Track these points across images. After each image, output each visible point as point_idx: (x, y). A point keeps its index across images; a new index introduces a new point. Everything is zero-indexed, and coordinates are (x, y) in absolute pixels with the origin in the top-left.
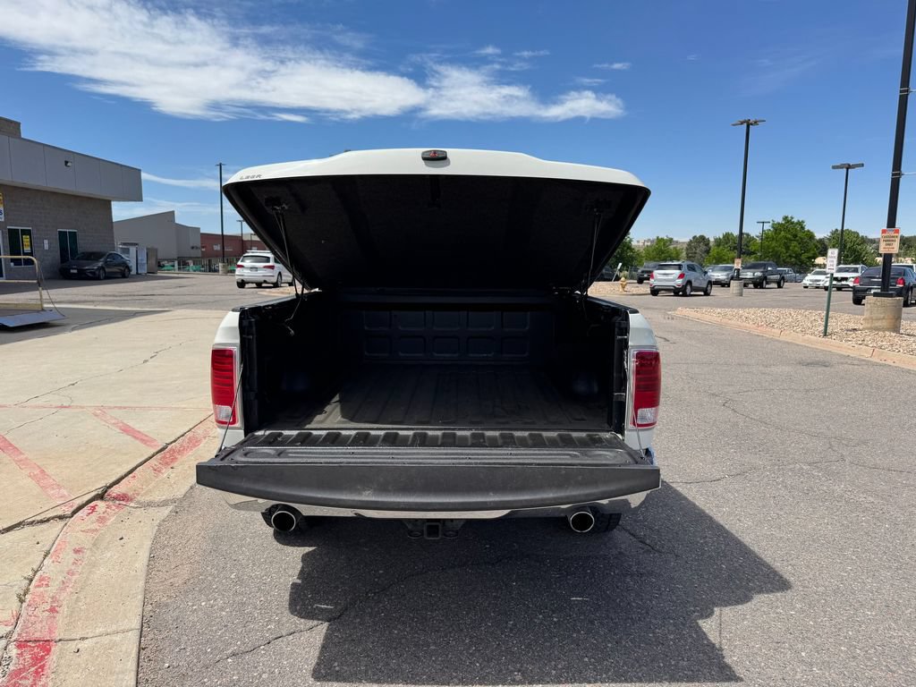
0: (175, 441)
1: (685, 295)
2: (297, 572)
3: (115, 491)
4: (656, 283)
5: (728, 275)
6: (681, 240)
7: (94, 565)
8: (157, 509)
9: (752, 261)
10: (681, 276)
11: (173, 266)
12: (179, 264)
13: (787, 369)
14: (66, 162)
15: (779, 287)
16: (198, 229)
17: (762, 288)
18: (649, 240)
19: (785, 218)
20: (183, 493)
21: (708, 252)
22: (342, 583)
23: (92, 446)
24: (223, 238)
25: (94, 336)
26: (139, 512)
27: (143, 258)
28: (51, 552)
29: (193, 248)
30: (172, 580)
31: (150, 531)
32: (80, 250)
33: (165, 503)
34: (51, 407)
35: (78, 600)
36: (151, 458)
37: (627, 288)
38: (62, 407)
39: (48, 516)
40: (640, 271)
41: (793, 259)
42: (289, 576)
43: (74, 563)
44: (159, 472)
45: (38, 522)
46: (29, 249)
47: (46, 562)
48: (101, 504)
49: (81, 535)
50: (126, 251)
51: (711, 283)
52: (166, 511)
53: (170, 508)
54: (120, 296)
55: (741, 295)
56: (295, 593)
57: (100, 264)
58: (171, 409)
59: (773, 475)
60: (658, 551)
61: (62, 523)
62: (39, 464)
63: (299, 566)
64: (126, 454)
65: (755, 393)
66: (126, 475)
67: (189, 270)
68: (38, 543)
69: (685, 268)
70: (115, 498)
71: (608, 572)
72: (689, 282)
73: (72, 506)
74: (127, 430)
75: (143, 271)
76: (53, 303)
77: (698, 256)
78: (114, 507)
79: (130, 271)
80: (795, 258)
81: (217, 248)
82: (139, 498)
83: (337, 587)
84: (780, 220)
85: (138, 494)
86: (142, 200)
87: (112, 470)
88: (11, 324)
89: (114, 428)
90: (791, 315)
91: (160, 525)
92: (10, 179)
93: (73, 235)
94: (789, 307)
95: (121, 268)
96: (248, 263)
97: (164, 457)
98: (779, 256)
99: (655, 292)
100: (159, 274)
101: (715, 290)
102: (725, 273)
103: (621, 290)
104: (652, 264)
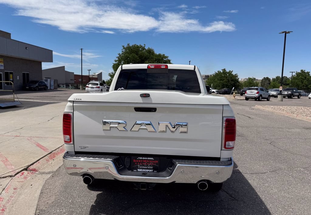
0: (55, 150)
1: (259, 100)
2: (94, 201)
3: (31, 167)
4: (248, 95)
5: (277, 93)
6: (259, 79)
7: (20, 194)
8: (45, 175)
9: (288, 87)
10: (258, 93)
11: (64, 86)
12: (66, 86)
13: (298, 130)
14: (26, 48)
15: (299, 98)
16: (74, 73)
17: (291, 98)
18: (246, 79)
19: (302, 71)
20: (56, 169)
21: (270, 84)
22: (111, 206)
23: (25, 151)
24: (82, 76)
25: (32, 111)
26: (39, 175)
27: (52, 83)
28: (5, 189)
29: (71, 80)
30: (47, 202)
31: (42, 183)
32: (30, 80)
33: (49, 173)
34: (13, 136)
35: (13, 207)
36: (46, 156)
37: (236, 97)
38: (17, 136)
39: (6, 176)
40: (241, 91)
41: (305, 87)
42: (91, 202)
43: (13, 193)
44: (49, 161)
45: (2, 178)
46: (12, 79)
47: (3, 192)
48: (25, 172)
49: (17, 183)
50: (46, 81)
51: (270, 96)
52: (49, 176)
53: (51, 175)
54: (43, 97)
55: (282, 101)
56: (92, 209)
57: (37, 85)
58: (56, 138)
59: (288, 172)
60: (237, 200)
61: (11, 178)
62: (5, 156)
63: (95, 199)
64: (37, 154)
65: (284, 139)
66: (36, 162)
67: (69, 88)
68: (1, 185)
69: (259, 89)
70: (31, 170)
71: (215, 207)
72: (261, 95)
73: (15, 172)
74: (39, 145)
75: (52, 88)
76: (18, 99)
77: (266, 85)
78: (30, 173)
79: (47, 88)
80: (306, 86)
81: (80, 80)
82: (40, 170)
83: (109, 207)
84: (300, 71)
85: (40, 169)
86: (52, 62)
87: (31, 160)
88: (3, 106)
89: (34, 144)
90: (302, 109)
91: (46, 181)
92: (6, 54)
93: (28, 74)
94: (302, 106)
95: (45, 87)
96: (90, 86)
97: (51, 156)
98: (299, 86)
99: (247, 99)
100: (58, 89)
101: (272, 99)
102: (276, 92)
103: (233, 98)
104: (247, 88)
